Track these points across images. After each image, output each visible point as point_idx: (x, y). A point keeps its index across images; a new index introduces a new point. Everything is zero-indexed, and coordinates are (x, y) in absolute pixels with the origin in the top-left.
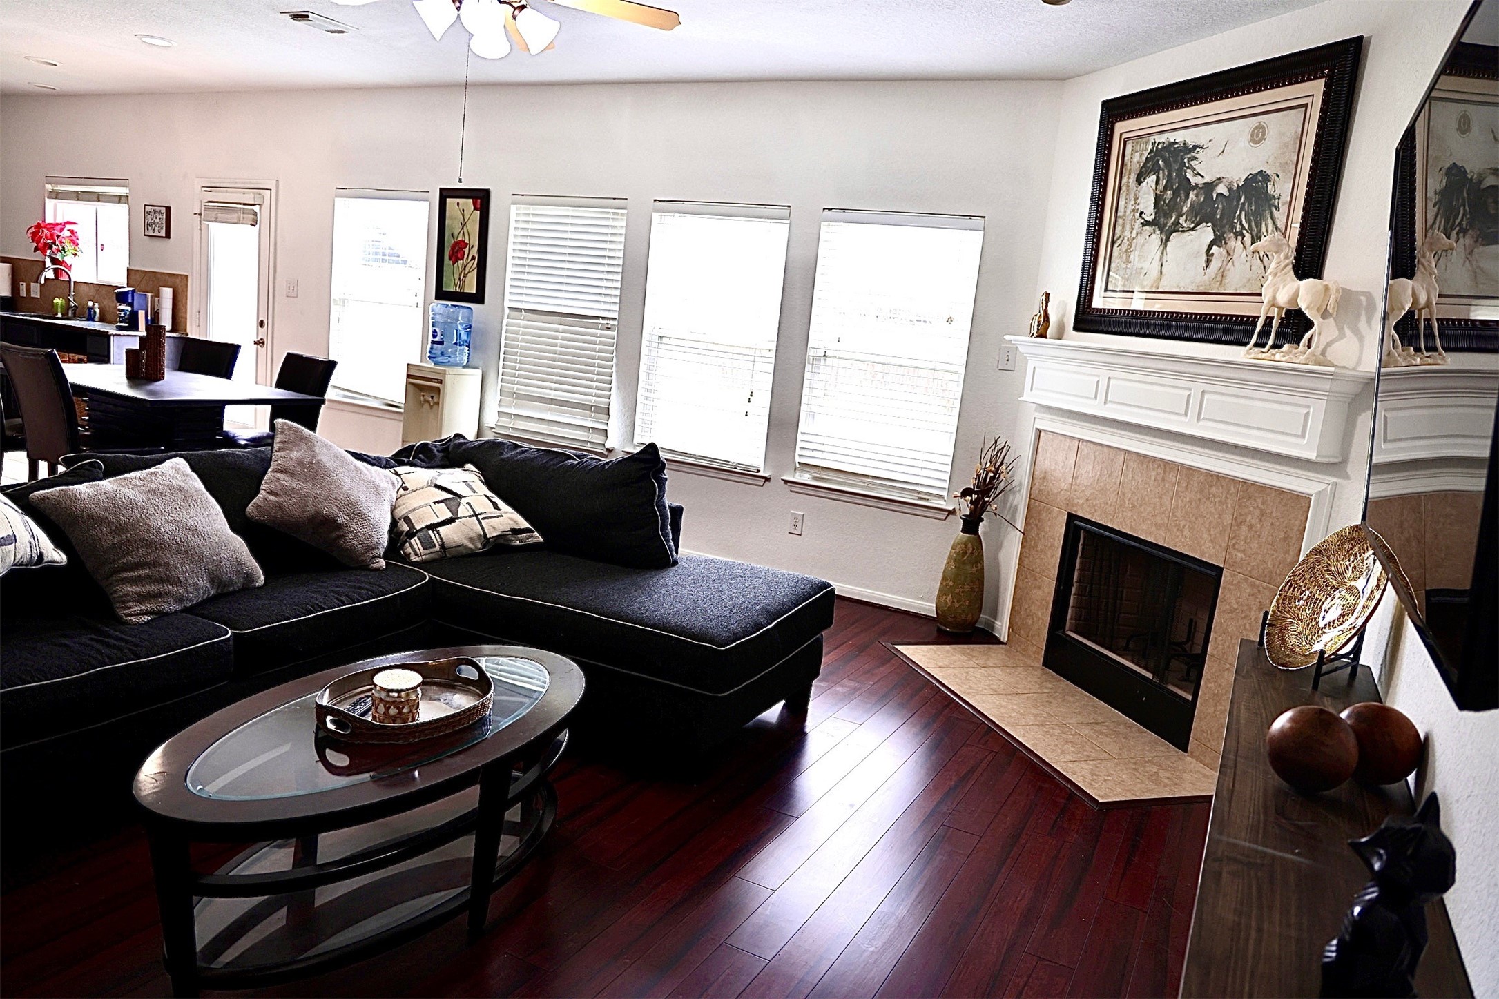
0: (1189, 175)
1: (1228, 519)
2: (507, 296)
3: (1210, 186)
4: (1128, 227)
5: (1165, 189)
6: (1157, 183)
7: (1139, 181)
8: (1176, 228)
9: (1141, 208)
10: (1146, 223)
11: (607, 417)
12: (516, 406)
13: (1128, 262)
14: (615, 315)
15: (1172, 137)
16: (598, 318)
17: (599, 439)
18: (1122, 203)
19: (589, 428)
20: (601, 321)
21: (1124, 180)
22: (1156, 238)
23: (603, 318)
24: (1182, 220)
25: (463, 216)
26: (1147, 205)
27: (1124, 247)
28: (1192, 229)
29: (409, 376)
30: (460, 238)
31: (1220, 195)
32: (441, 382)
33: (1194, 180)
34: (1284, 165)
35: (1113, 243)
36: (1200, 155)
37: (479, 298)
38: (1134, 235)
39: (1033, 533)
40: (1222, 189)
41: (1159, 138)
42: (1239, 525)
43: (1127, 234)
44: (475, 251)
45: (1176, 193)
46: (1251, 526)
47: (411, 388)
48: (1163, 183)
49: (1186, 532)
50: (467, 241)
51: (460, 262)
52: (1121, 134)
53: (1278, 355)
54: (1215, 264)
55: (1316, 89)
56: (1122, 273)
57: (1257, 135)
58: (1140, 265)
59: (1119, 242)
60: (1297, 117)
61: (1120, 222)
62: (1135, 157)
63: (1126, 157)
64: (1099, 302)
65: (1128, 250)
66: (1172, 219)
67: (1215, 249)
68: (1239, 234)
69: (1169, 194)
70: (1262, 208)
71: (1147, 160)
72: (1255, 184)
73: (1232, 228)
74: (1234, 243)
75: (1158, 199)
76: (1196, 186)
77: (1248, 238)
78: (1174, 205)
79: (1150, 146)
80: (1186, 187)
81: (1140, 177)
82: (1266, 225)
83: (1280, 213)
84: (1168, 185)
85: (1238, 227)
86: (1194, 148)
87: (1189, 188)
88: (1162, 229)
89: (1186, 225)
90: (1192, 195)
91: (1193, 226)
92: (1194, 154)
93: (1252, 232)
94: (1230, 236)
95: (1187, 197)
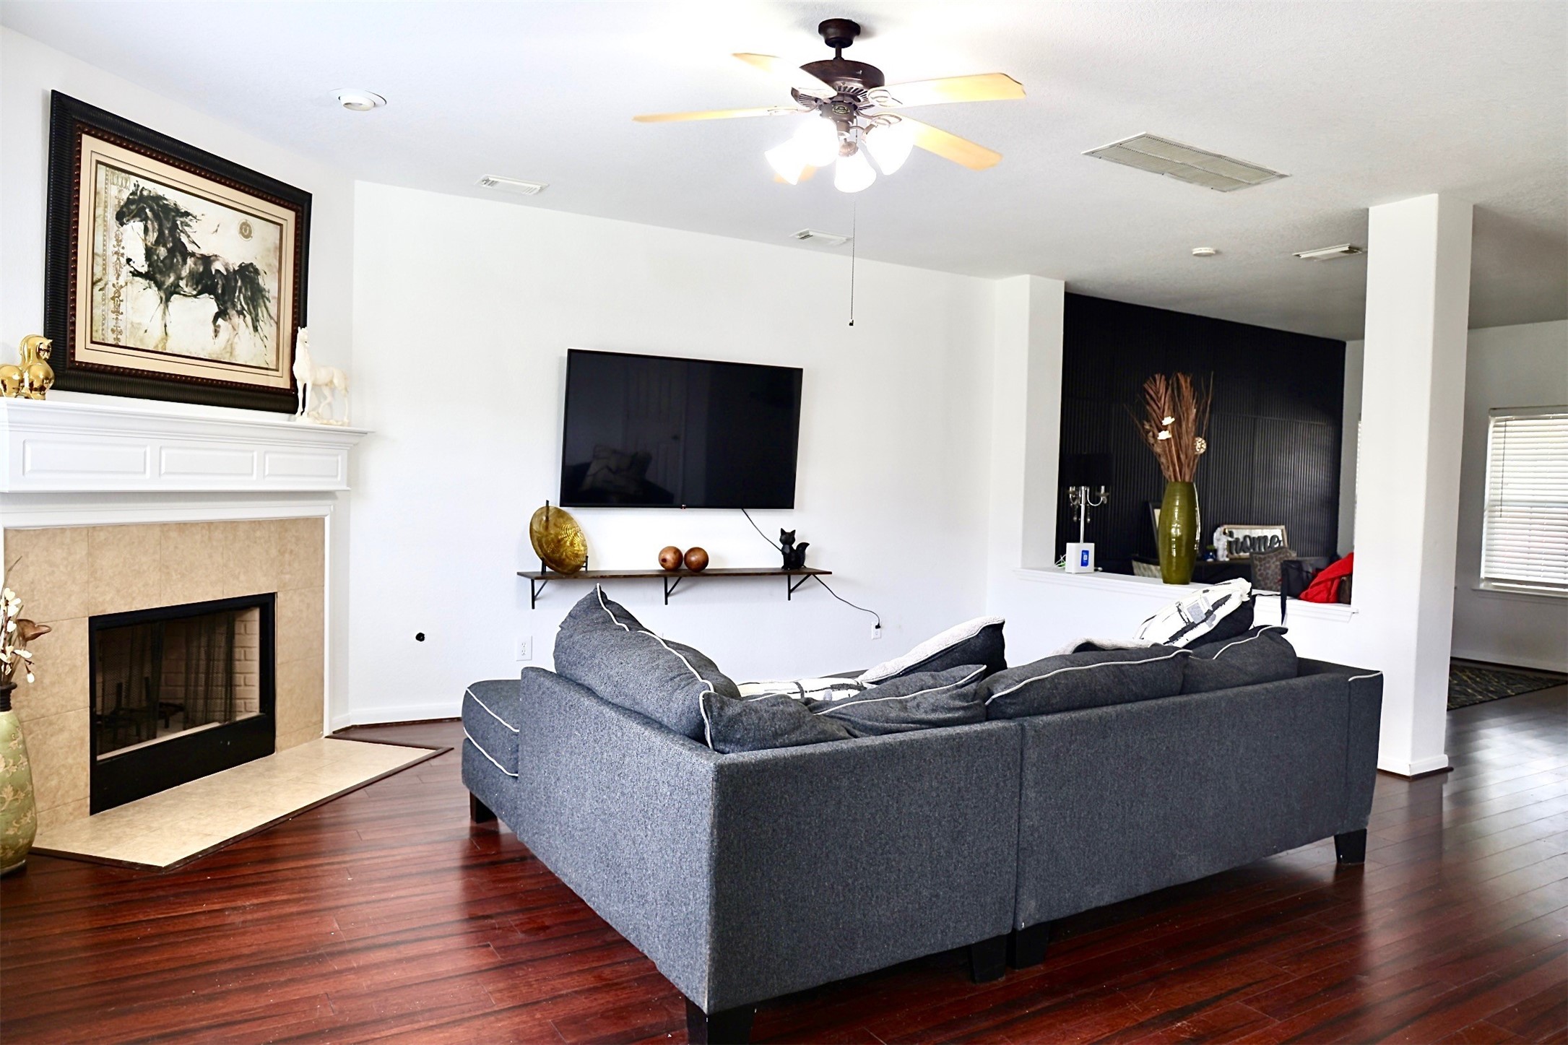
0: (184, 239)
1: (274, 552)
3: (207, 260)
4: (111, 271)
5: (157, 243)
6: (146, 230)
7: (120, 221)
8: (173, 290)
9: (127, 253)
10: (136, 274)
18: (99, 239)
21: (100, 212)
22: (153, 294)
24: (182, 283)
26: (136, 253)
27: (109, 293)
28: (194, 296)
31: (217, 271)
33: (190, 248)
34: (268, 265)
35: (93, 284)
38: (121, 282)
40: (217, 266)
42: (283, 554)
43: (111, 278)
45: (171, 252)
46: (291, 552)
48: (153, 237)
52: (95, 153)
55: (288, 216)
56: (111, 324)
57: (245, 231)
58: (136, 320)
59: (100, 285)
60: (274, 230)
61: (99, 260)
62: (114, 190)
63: (101, 185)
64: (84, 353)
65: (116, 297)
66: (171, 279)
67: (220, 321)
68: (240, 313)
69: (162, 252)
70: (256, 296)
71: (129, 202)
72: (247, 273)
73: (234, 306)
74: (237, 320)
75: (149, 253)
76: (193, 255)
77: (248, 318)
78: (169, 266)
79: (132, 188)
80: (179, 250)
81: (121, 217)
82: (262, 312)
83: (272, 307)
84: (160, 241)
85: (239, 307)
86: (187, 214)
87: (185, 254)
88: (159, 286)
89: (188, 290)
90: (190, 261)
91: (195, 293)
92: (187, 220)
93: (250, 314)
94: (232, 313)
95: (185, 262)
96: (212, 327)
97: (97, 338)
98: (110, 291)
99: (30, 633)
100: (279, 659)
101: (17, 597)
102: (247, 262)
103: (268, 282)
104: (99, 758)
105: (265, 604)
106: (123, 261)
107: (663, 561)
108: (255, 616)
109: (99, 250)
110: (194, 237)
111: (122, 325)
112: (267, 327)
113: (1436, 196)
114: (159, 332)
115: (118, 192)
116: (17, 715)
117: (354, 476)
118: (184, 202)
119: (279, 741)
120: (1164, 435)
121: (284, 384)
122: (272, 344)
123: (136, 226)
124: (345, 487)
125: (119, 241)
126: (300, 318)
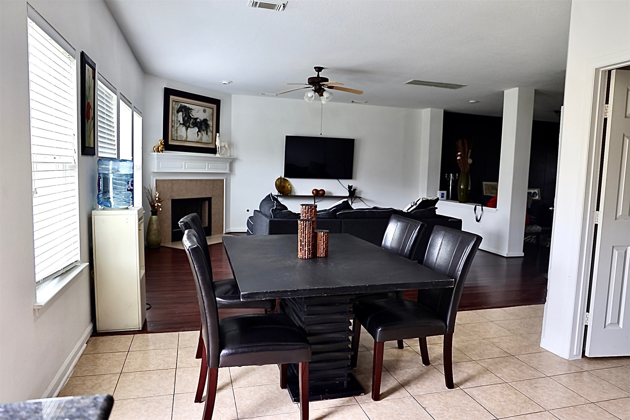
0: (191, 115)
3: (196, 119)
4: (176, 124)
6: (183, 114)
8: (189, 127)
10: (181, 124)
13: (177, 133)
15: (186, 105)
18: (173, 117)
21: (173, 111)
22: (184, 128)
24: (190, 125)
26: (181, 119)
31: (198, 121)
33: (192, 117)
34: (210, 119)
38: (178, 126)
40: (198, 120)
43: (176, 125)
44: (92, 113)
45: (188, 118)
46: (216, 187)
48: (184, 115)
49: (204, 193)
52: (172, 99)
54: (200, 136)
55: (215, 106)
56: (176, 135)
57: (205, 111)
58: (181, 134)
59: (173, 127)
60: (211, 110)
61: (173, 122)
62: (176, 106)
63: (174, 105)
64: (171, 143)
65: (177, 130)
66: (188, 124)
67: (199, 133)
68: (203, 131)
69: (186, 118)
70: (207, 126)
71: (179, 108)
72: (205, 121)
73: (202, 129)
74: (203, 132)
75: (183, 119)
76: (193, 118)
77: (205, 132)
78: (188, 121)
79: (180, 105)
80: (190, 118)
81: (178, 112)
82: (208, 130)
83: (211, 128)
84: (186, 116)
85: (203, 129)
86: (191, 109)
87: (191, 118)
88: (186, 126)
89: (191, 126)
90: (192, 120)
91: (193, 127)
92: (191, 110)
93: (206, 131)
94: (202, 131)
95: (191, 120)
96: (197, 135)
97: (173, 139)
98: (176, 128)
99: (160, 200)
100: (212, 213)
101: (158, 193)
102: (205, 118)
103: (210, 123)
104: (174, 230)
105: (209, 199)
106: (178, 121)
107: (313, 193)
108: (207, 203)
109: (173, 120)
110: (193, 114)
111: (178, 136)
112: (210, 134)
113: (517, 88)
114: (185, 137)
115: (177, 107)
116: (159, 217)
117: (231, 169)
118: (190, 106)
119: (212, 233)
120: (458, 158)
121: (214, 147)
122: (211, 137)
123: (181, 113)
124: (229, 172)
125: (177, 117)
126: (218, 131)
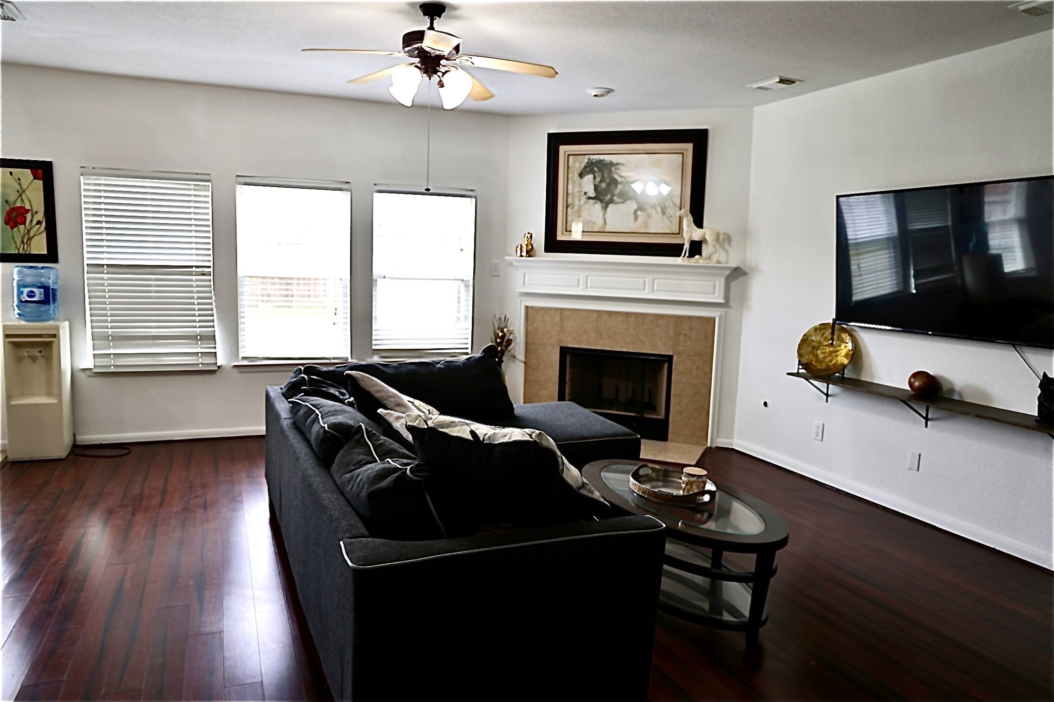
0: (616, 176)
1: (671, 333)
2: (86, 255)
3: (630, 183)
4: (576, 200)
5: (601, 182)
6: (595, 178)
7: (581, 176)
8: (611, 201)
9: (585, 190)
10: (589, 198)
11: (213, 342)
12: (114, 347)
13: (580, 216)
14: (211, 264)
15: (602, 157)
16: (192, 267)
17: (211, 360)
18: (570, 187)
19: (198, 353)
20: (194, 269)
21: (570, 175)
23: (197, 267)
24: (615, 198)
25: (20, 184)
26: (589, 189)
27: (576, 208)
28: (623, 203)
29: (7, 336)
30: (18, 204)
32: (54, 336)
33: (620, 180)
35: (567, 207)
36: (622, 168)
37: (52, 256)
38: (582, 203)
39: (534, 362)
41: (592, 157)
42: (679, 335)
43: (577, 203)
44: (40, 216)
45: (609, 184)
46: (685, 335)
47: (10, 346)
48: (598, 179)
49: (647, 343)
50: (28, 207)
51: (22, 227)
52: (565, 152)
53: (693, 260)
55: (688, 147)
58: (589, 219)
59: (570, 207)
60: (676, 156)
61: (569, 196)
63: (570, 164)
64: (561, 237)
65: (579, 210)
66: (609, 197)
67: (639, 213)
68: (652, 207)
69: (603, 185)
71: (585, 167)
73: (648, 203)
74: (650, 211)
75: (596, 187)
76: (621, 182)
77: (657, 209)
78: (607, 191)
79: (586, 161)
80: (613, 182)
82: (666, 204)
83: (676, 200)
84: (602, 180)
85: (651, 203)
86: (617, 164)
87: (617, 183)
88: (601, 201)
89: (619, 201)
90: (619, 186)
91: (622, 201)
92: (618, 167)
93: (659, 206)
94: (647, 207)
95: (616, 187)
97: (568, 229)
105: (669, 360)
106: (582, 194)
109: (569, 192)
112: (670, 212)
115: (578, 165)
119: (671, 435)
122: (675, 220)
124: (721, 301)
125: (580, 186)
